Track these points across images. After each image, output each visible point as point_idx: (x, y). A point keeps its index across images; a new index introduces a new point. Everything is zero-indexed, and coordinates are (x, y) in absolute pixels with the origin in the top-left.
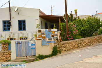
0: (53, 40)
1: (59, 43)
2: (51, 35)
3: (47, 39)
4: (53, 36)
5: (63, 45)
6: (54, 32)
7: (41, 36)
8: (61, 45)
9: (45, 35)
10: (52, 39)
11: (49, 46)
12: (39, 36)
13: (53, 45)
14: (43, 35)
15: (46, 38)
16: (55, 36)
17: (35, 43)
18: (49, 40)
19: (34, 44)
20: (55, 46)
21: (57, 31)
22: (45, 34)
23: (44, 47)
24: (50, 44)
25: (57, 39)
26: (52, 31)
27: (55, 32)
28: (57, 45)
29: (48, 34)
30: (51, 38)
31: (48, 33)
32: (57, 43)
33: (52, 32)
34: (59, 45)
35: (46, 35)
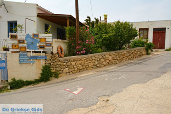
0: (42, 54)
1: (56, 60)
2: (38, 45)
3: (30, 52)
4: (41, 47)
5: (65, 64)
6: (45, 38)
7: (18, 45)
8: (59, 63)
9: (25, 45)
10: (40, 52)
11: (35, 65)
12: (12, 45)
13: (43, 63)
14: (20, 45)
15: (28, 50)
16: (46, 48)
17: (6, 59)
18: (35, 54)
20: (47, 64)
21: (51, 38)
22: (26, 42)
23: (24, 66)
24: (36, 61)
25: (52, 53)
26: (40, 37)
27: (47, 40)
28: (52, 64)
29: (32, 43)
30: (39, 50)
31: (31, 41)
32: (52, 60)
33: (40, 39)
34: (55, 64)
35: (28, 45)
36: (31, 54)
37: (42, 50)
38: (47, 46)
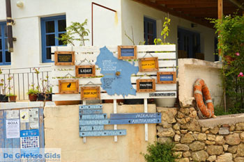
0: (147, 108)
1: (191, 126)
2: (134, 80)
3: (111, 101)
4: (144, 86)
5: (219, 139)
6: (156, 59)
7: (77, 83)
8: (202, 136)
9: (97, 81)
10: (141, 101)
11: (124, 142)
12: (61, 84)
13: (148, 135)
14: (84, 81)
15: (105, 96)
16: (160, 88)
18: (125, 109)
19: (36, 126)
20: (163, 141)
21: (174, 55)
22: (98, 73)
23: (94, 144)
24: (130, 131)
25: (177, 104)
26: (140, 56)
27: (161, 64)
28: (177, 138)
29: (117, 74)
30: (139, 96)
31: (114, 69)
32: (177, 127)
33: (141, 60)
34: (189, 138)
35: (104, 80)
36: (115, 109)
37: (145, 96)
38: (161, 82)
